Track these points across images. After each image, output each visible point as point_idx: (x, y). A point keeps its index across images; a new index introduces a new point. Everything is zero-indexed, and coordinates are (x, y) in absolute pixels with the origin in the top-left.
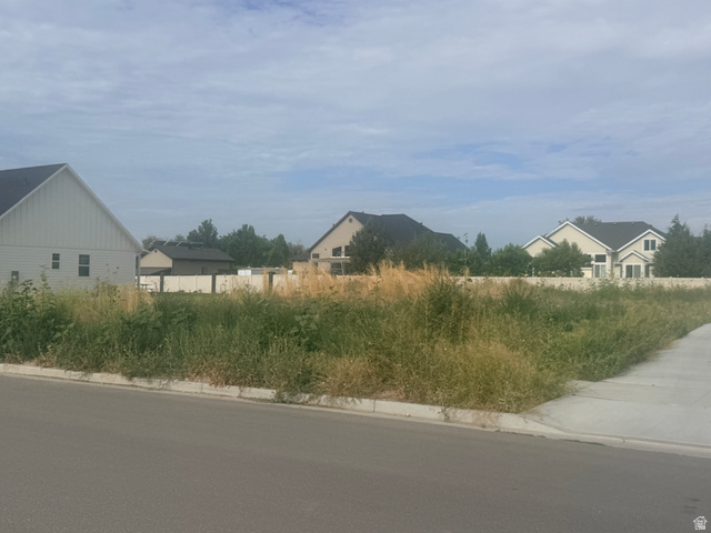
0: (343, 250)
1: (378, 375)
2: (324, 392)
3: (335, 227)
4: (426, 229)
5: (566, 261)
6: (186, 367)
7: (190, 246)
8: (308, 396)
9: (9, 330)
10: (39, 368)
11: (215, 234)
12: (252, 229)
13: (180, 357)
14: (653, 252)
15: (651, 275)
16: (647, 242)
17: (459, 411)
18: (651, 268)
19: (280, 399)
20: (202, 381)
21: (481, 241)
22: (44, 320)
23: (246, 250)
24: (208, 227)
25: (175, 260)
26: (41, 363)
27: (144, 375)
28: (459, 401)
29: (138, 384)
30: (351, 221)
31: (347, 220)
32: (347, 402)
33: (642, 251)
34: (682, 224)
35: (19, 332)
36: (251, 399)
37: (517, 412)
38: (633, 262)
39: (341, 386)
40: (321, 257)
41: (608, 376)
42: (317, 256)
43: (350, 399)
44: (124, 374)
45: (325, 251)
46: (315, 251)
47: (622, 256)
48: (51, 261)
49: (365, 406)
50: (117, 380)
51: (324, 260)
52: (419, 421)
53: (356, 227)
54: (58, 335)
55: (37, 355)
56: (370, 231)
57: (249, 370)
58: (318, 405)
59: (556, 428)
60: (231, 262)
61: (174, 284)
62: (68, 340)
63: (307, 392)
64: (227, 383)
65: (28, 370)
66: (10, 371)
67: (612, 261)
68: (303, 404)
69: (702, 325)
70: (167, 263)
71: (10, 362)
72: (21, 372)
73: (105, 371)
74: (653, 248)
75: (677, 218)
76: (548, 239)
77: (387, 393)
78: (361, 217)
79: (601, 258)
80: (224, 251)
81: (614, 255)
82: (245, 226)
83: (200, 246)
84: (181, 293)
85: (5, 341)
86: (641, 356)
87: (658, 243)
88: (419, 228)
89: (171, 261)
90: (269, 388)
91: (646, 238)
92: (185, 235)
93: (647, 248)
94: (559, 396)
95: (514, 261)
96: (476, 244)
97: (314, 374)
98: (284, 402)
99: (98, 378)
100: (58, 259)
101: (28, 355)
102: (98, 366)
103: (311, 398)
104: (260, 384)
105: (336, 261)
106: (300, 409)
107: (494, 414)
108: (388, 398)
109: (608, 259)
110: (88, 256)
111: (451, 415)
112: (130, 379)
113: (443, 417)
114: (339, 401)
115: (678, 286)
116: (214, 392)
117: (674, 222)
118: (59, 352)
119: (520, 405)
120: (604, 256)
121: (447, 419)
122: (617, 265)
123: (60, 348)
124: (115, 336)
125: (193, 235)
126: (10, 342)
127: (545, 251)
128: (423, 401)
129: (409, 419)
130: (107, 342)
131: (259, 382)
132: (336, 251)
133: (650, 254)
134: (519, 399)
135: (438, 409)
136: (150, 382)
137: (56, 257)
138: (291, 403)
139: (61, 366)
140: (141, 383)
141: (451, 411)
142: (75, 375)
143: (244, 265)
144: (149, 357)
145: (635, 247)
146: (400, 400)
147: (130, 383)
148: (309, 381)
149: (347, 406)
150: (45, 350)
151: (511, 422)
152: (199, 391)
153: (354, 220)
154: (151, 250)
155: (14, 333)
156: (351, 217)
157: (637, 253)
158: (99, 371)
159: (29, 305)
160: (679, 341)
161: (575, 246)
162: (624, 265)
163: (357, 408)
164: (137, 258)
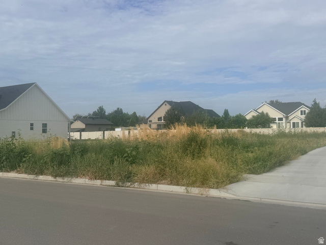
0: (163, 118)
1: (160, 174)
2: (137, 182)
3: (159, 107)
4: (200, 108)
5: (263, 121)
6: (79, 172)
7: (93, 118)
8: (129, 184)
9: (4, 158)
10: (17, 174)
11: (105, 112)
12: (121, 110)
13: (77, 168)
14: (304, 116)
15: (304, 126)
16: (302, 111)
17: (193, 188)
18: (304, 123)
19: (118, 185)
20: (85, 178)
21: (226, 112)
22: (20, 153)
23: (120, 119)
24: (101, 110)
25: (86, 125)
26: (18, 172)
27: (61, 176)
28: (193, 184)
29: (58, 180)
30: (166, 105)
31: (164, 104)
32: (146, 186)
33: (300, 116)
34: (317, 103)
35: (8, 158)
36: (106, 185)
37: (217, 188)
38: (296, 120)
39: (144, 179)
40: (153, 122)
41: (264, 172)
42: (151, 121)
43: (147, 184)
44: (52, 176)
45: (154, 119)
46: (150, 119)
47: (290, 118)
48: (30, 127)
49: (153, 187)
50: (49, 178)
51: (154, 123)
52: (176, 193)
53: (167, 107)
54: (25, 159)
55: (16, 168)
56: (173, 110)
57: (105, 173)
58: (134, 187)
59: (233, 194)
60: (112, 125)
61: (86, 135)
62: (29, 162)
63: (129, 182)
64: (96, 179)
65: (12, 175)
66: (5, 175)
67: (286, 120)
68: (127, 187)
69: (315, 149)
70: (83, 126)
71: (5, 172)
72: (9, 176)
73: (45, 175)
74: (305, 114)
75: (315, 100)
76: (256, 111)
77: (164, 181)
78: (170, 103)
79: (280, 119)
80: (109, 120)
81: (287, 118)
82: (118, 109)
83: (98, 118)
84: (89, 139)
85: (2, 163)
86: (281, 163)
87: (307, 111)
88: (197, 107)
89: (85, 125)
90: (113, 180)
91: (301, 110)
92: (92, 113)
93: (302, 114)
94: (238, 181)
95: (240, 122)
96: (224, 114)
97: (133, 174)
98: (119, 186)
99: (41, 178)
100: (33, 126)
101: (12, 168)
102: (42, 173)
103: (131, 184)
104: (110, 179)
105: (159, 124)
106: (125, 189)
107: (207, 189)
108: (163, 184)
109: (284, 119)
110: (46, 124)
111: (189, 190)
112: (55, 178)
113: (186, 191)
114: (142, 185)
115: (314, 131)
116: (90, 183)
117: (314, 102)
118: (25, 166)
119: (218, 185)
120: (282, 118)
121: (188, 192)
122: (288, 122)
123: (25, 165)
124: (49, 160)
125: (95, 113)
126: (5, 163)
127: (253, 117)
128: (178, 185)
129: (171, 192)
130: (45, 162)
131: (109, 178)
132: (160, 119)
133: (303, 117)
134: (218, 182)
135: (184, 188)
136: (63, 179)
137: (32, 125)
138: (122, 187)
139: (26, 173)
140: (59, 179)
141: (189, 189)
142: (32, 177)
143: (118, 126)
144: (63, 168)
145: (296, 114)
146: (168, 184)
147: (55, 180)
148: (130, 177)
149: (146, 188)
150: (19, 166)
151: (214, 193)
152: (84, 182)
153: (167, 104)
154: (75, 120)
155: (6, 159)
156: (166, 103)
157: (297, 117)
158: (42, 175)
159: (13, 147)
160: (302, 156)
161: (267, 114)
162: (292, 122)
163: (150, 188)
164: (69, 124)
